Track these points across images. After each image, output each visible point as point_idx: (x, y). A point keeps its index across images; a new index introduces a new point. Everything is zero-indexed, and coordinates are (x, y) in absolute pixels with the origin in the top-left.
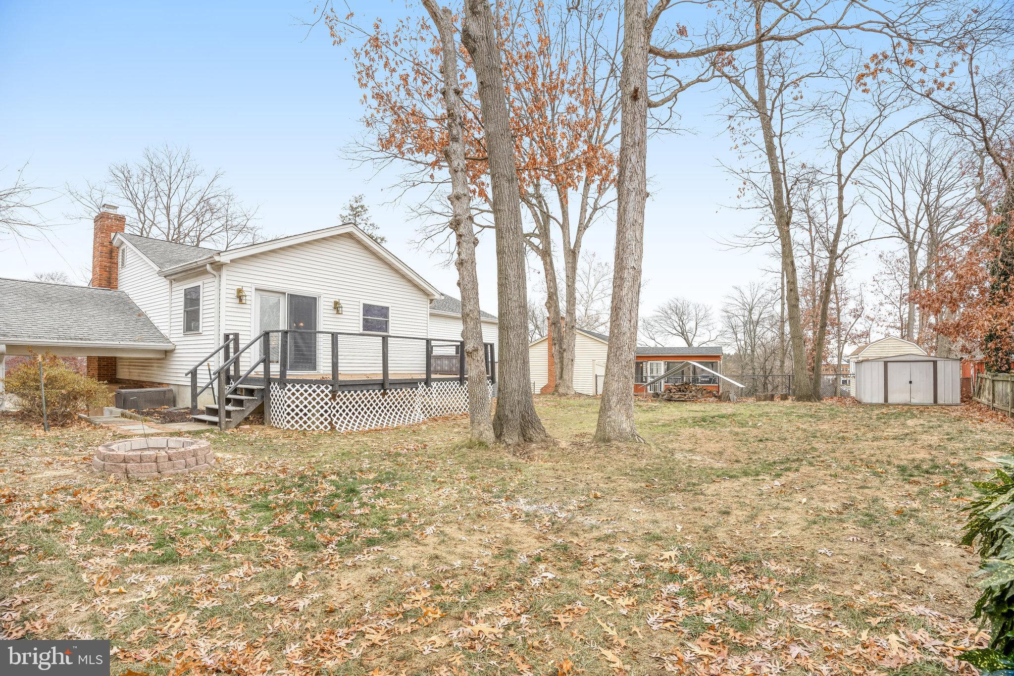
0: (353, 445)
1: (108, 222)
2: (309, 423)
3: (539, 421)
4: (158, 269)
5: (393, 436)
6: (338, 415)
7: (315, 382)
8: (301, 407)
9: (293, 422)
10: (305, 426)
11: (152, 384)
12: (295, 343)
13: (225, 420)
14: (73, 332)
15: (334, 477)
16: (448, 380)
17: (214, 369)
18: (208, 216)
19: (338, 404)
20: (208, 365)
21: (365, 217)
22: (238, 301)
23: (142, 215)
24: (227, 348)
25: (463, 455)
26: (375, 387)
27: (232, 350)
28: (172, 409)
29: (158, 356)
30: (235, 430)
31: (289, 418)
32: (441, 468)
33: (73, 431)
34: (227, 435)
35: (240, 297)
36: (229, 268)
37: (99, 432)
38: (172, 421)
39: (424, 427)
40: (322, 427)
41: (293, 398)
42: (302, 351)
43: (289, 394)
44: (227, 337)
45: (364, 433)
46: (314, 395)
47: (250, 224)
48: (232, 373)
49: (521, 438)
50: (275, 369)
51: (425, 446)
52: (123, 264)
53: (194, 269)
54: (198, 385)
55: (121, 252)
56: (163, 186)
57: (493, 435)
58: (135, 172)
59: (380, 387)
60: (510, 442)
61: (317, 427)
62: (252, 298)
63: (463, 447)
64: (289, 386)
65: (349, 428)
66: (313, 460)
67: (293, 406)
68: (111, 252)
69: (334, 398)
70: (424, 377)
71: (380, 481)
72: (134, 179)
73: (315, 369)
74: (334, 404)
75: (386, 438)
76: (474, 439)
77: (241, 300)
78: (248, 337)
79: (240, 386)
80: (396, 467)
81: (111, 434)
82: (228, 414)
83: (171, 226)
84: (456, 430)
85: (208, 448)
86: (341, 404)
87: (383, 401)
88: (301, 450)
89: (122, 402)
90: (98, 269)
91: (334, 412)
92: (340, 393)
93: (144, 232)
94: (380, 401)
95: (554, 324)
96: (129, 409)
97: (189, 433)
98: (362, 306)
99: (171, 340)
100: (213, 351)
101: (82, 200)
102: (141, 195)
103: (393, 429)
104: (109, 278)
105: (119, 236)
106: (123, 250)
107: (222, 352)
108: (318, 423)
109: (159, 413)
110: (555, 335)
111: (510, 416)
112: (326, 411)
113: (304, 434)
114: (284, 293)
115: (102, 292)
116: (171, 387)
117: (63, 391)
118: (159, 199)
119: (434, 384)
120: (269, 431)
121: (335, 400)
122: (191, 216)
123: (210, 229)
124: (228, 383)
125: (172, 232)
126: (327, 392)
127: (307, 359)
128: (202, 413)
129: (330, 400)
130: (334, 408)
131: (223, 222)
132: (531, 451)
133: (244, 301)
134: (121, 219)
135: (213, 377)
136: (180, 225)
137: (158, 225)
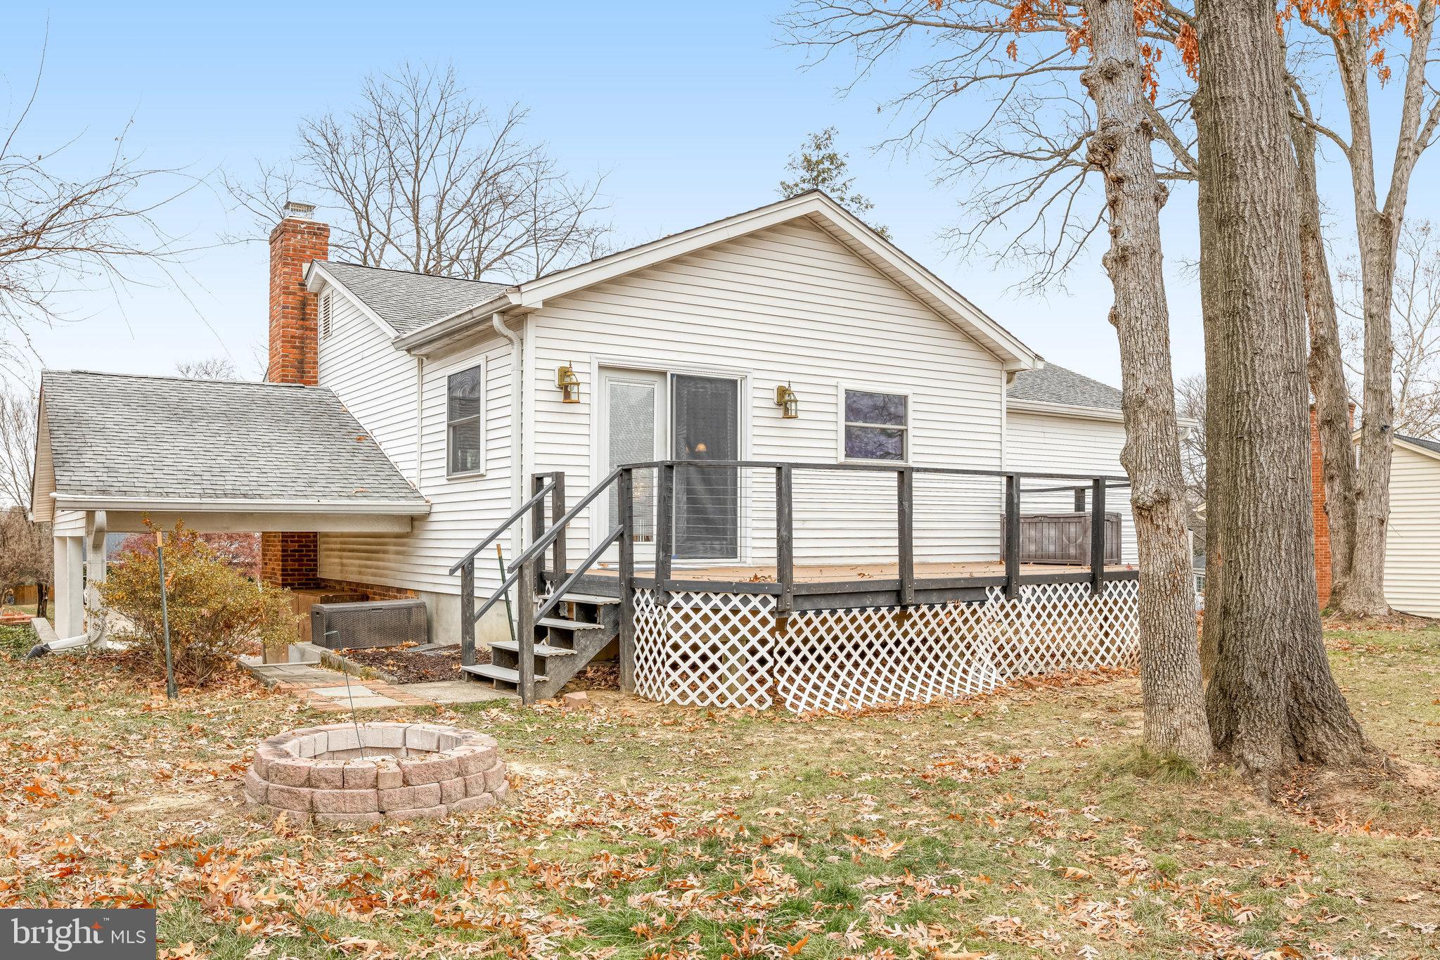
0: (829, 753)
1: (296, 241)
2: (722, 688)
3: (1342, 705)
4: (392, 334)
5: (927, 728)
6: (789, 670)
7: (737, 588)
8: (704, 649)
9: (684, 686)
10: (713, 697)
11: (386, 592)
12: (689, 492)
13: (531, 678)
14: (229, 481)
15: (791, 849)
16: (1061, 579)
17: (511, 557)
18: (496, 214)
19: (790, 642)
20: (499, 549)
21: (839, 181)
22: (560, 396)
23: (364, 223)
24: (538, 508)
25: (1126, 796)
26: (881, 600)
27: (548, 513)
28: (423, 649)
29: (396, 529)
30: (555, 703)
31: (675, 676)
32: (1070, 833)
33: (221, 699)
34: (537, 714)
35: (566, 387)
36: (542, 321)
37: (273, 702)
38: (421, 678)
39: (1002, 705)
40: (751, 700)
41: (686, 628)
42: (703, 511)
43: (677, 617)
44: (538, 480)
45: (855, 718)
46: (735, 620)
47: (585, 222)
48: (549, 566)
49: (1291, 753)
50: (645, 553)
51: (1016, 760)
52: (326, 331)
53: (467, 328)
54: (477, 593)
55: (322, 302)
56: (404, 155)
57: (1207, 740)
58: (349, 129)
59: (892, 600)
60: (1257, 761)
61: (742, 700)
62: (591, 386)
63: (1122, 770)
64: (677, 598)
65: (817, 704)
66: (736, 791)
67: (685, 648)
68: (304, 304)
69: (781, 627)
70: (1001, 571)
71: (910, 868)
72: (347, 146)
73: (733, 553)
74: (783, 643)
75: (910, 735)
76: (1152, 752)
77: (567, 395)
78: (584, 482)
79: (566, 597)
80: (947, 825)
81: (294, 707)
82: (540, 662)
83: (423, 242)
84: (1086, 715)
85: (493, 754)
86: (798, 642)
87: (898, 635)
88: (703, 761)
89: (322, 631)
90: (279, 344)
91: (782, 661)
92: (795, 615)
93: (369, 258)
94: (892, 635)
95: (1329, 423)
96: (338, 647)
97: (455, 707)
98: (842, 397)
99: (423, 492)
100: (508, 515)
101: (251, 203)
102: (361, 183)
103: (925, 708)
104: (302, 362)
105: (317, 269)
106: (327, 300)
107: (528, 517)
108: (742, 690)
109: (398, 657)
110: (1333, 454)
111: (1258, 687)
112: (762, 661)
113: (711, 718)
114: (664, 374)
115: (287, 392)
116: (424, 599)
117: (204, 611)
118: (396, 183)
119: (1026, 592)
120: (631, 708)
121: (784, 633)
122: (462, 215)
123: (501, 243)
124: (541, 590)
125: (424, 254)
126: (764, 612)
127: (717, 531)
128: (485, 659)
129: (772, 632)
130: (782, 652)
131: (527, 224)
132: (1327, 792)
133: (574, 397)
134: (320, 232)
135: (508, 576)
136: (440, 238)
137: (396, 241)
